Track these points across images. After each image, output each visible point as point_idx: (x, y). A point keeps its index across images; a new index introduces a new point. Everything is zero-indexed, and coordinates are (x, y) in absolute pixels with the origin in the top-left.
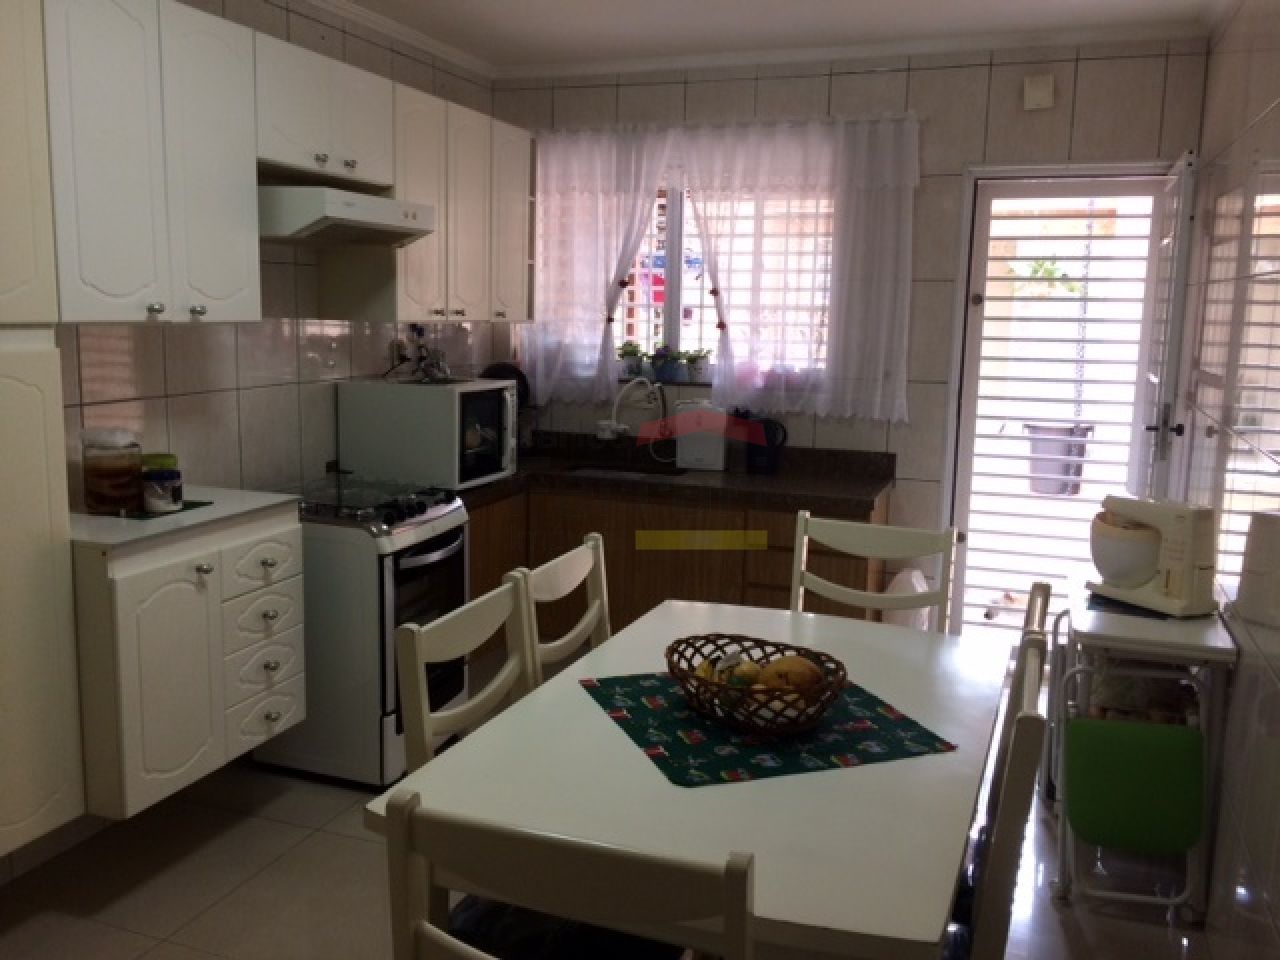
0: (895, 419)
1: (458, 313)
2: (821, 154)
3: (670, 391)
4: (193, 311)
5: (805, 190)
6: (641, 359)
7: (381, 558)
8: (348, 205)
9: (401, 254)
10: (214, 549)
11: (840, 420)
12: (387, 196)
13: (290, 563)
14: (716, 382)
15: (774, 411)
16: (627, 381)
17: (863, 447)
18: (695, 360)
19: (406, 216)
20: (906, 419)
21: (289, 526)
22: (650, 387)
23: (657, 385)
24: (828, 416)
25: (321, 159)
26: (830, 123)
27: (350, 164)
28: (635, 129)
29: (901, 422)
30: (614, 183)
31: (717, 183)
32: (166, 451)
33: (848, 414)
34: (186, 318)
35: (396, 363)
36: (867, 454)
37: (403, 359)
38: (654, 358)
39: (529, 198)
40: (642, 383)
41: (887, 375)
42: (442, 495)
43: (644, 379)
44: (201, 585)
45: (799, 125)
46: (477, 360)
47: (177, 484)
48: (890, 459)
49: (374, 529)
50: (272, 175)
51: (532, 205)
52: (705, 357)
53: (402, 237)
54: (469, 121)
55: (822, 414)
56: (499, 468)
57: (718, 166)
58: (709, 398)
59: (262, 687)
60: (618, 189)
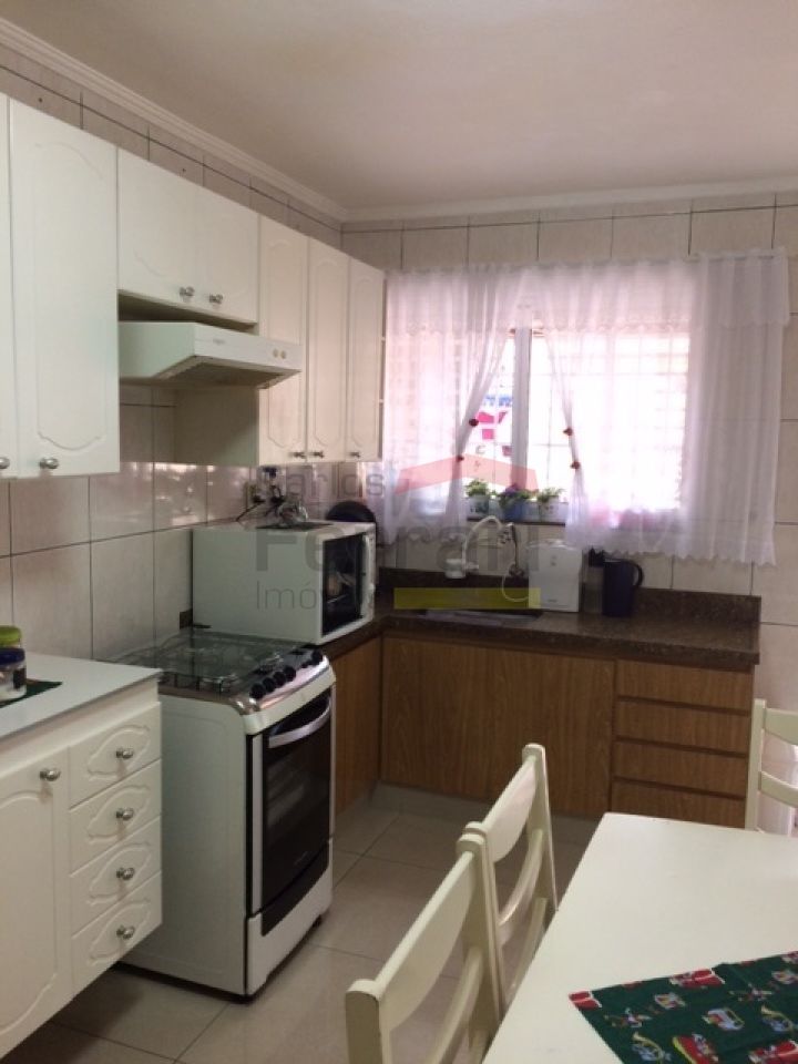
0: (762, 561)
1: (317, 454)
2: (682, 292)
3: (523, 530)
4: (43, 465)
5: (664, 329)
6: (489, 497)
7: (249, 738)
8: (218, 342)
9: (263, 394)
10: (61, 747)
11: (702, 562)
12: (252, 333)
13: (147, 751)
14: (569, 521)
15: (631, 553)
16: (477, 520)
17: (726, 590)
18: (546, 499)
19: (275, 354)
20: (774, 563)
21: (149, 705)
22: (500, 526)
23: (510, 524)
24: (690, 558)
25: (187, 293)
26: (693, 262)
27: (215, 300)
28: (487, 268)
29: (768, 565)
30: (465, 324)
31: (572, 322)
32: (9, 624)
33: (711, 556)
34: (33, 472)
35: (251, 505)
36: (729, 597)
37: (257, 501)
38: (503, 496)
39: (381, 338)
40: (492, 522)
41: (753, 516)
42: (308, 655)
43: (494, 518)
44: (46, 794)
45: (660, 264)
46: (325, 499)
47: (20, 667)
48: (756, 601)
49: (240, 704)
50: (134, 310)
51: (384, 343)
52: (556, 496)
53: (267, 377)
54: (329, 258)
55: (683, 556)
56: (356, 616)
57: (574, 304)
58: (561, 538)
59: (115, 898)
60: (470, 328)
